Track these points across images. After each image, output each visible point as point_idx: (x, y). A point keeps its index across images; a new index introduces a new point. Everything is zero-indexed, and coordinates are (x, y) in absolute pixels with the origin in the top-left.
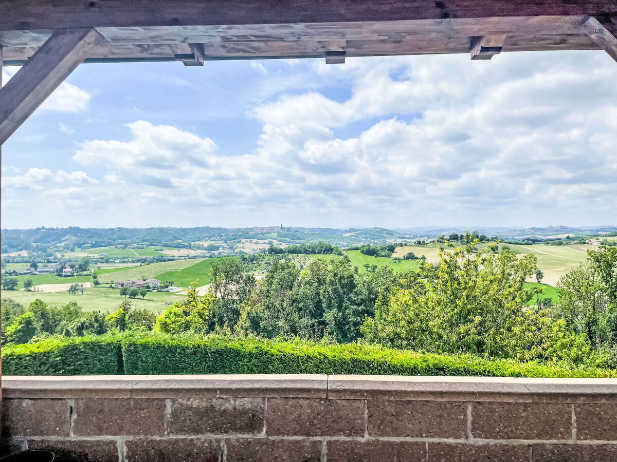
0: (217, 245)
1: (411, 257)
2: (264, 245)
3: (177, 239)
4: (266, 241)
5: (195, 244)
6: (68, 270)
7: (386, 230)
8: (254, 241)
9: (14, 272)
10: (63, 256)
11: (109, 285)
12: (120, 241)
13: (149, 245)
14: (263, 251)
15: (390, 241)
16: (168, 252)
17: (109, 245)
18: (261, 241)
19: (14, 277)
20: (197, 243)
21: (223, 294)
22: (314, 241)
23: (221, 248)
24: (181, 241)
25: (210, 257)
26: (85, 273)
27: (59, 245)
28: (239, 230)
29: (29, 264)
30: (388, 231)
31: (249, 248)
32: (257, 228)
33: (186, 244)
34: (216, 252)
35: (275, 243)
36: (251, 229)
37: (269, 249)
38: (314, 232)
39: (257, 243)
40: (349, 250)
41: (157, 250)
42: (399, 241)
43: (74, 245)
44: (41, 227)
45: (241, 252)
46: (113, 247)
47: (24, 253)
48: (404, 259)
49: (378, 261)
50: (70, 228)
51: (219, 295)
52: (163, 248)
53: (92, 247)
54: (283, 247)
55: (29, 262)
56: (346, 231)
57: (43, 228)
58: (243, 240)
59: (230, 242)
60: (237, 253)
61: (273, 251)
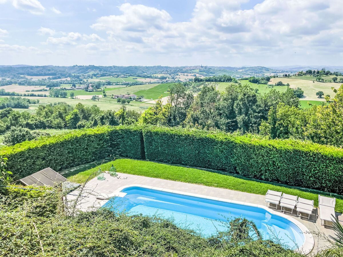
0: (165, 76)
1: (280, 84)
2: (191, 77)
3: (144, 72)
4: (193, 74)
5: (153, 76)
6: (90, 88)
7: (265, 68)
8: (186, 74)
9: (65, 88)
10: (87, 81)
11: (111, 97)
12: (115, 73)
13: (129, 76)
14: (190, 80)
15: (267, 74)
16: (140, 80)
17: (110, 75)
18: (189, 74)
19: (65, 91)
20: (154, 75)
21: (175, 104)
22: (221, 74)
23: (167, 78)
24: (146, 74)
25: (162, 83)
26: (99, 90)
27: (85, 75)
28: (177, 68)
29: (72, 85)
30: (266, 68)
31: (183, 78)
32: (187, 67)
33: (149, 75)
34: (165, 80)
35: (197, 75)
36: (184, 67)
37: (195, 79)
38: (220, 69)
39: (187, 76)
40: (242, 80)
41: (134, 79)
42: (272, 75)
43: (92, 75)
44: (75, 65)
45: (179, 81)
46: (112, 76)
47: (69, 79)
48: (276, 85)
49: (259, 87)
50: (90, 66)
51: (173, 104)
52: (137, 77)
53: (101, 76)
54: (202, 78)
55: (71, 84)
56: (240, 69)
57: (76, 66)
58: (179, 74)
59: (172, 75)
60: (176, 81)
61: (197, 80)
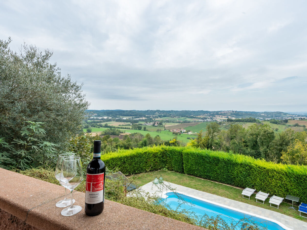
0: (206, 117)
1: (297, 125)
2: (224, 118)
3: (191, 114)
4: (226, 116)
5: (198, 117)
6: (156, 125)
7: (283, 113)
8: (221, 116)
9: (141, 124)
10: (155, 120)
11: (168, 130)
12: (172, 115)
13: (182, 117)
14: (224, 120)
15: (285, 118)
16: (188, 119)
17: (169, 116)
18: (223, 116)
19: (140, 126)
20: (198, 116)
21: (212, 136)
22: (247, 117)
23: (208, 119)
24: (193, 115)
25: (204, 122)
26: (161, 125)
27: (154, 116)
28: (214, 112)
29: (145, 122)
30: (284, 113)
31: (219, 119)
32: (222, 111)
33: (195, 117)
34: (206, 120)
35: (230, 117)
36: (220, 112)
37: (227, 119)
38: (246, 113)
39: (222, 117)
40: (264, 121)
41: (184, 119)
42: (290, 118)
43: (158, 116)
44: (148, 110)
45: (215, 120)
46: (170, 117)
47: (144, 118)
48: (293, 126)
49: (279, 127)
50: (157, 110)
51: (210, 137)
52: (186, 118)
53: (163, 117)
54: (234, 119)
55: (145, 121)
56: (262, 113)
57: (149, 110)
58: (216, 116)
59: (211, 116)
60: (214, 121)
61: (229, 120)
